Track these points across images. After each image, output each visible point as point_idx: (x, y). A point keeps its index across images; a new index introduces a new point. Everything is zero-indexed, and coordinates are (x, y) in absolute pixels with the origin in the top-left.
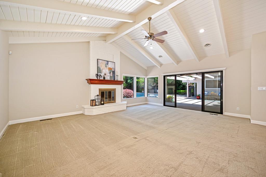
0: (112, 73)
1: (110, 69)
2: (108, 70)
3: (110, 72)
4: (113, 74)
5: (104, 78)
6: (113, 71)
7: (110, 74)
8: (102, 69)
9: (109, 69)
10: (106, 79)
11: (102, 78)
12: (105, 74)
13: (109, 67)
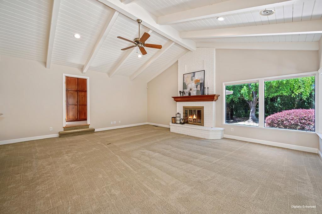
0: (199, 86)
1: (197, 81)
2: (194, 83)
3: (197, 86)
4: (201, 87)
5: (190, 94)
6: (201, 83)
7: (197, 87)
8: (188, 84)
9: (195, 81)
10: (192, 95)
11: (187, 95)
12: (191, 89)
13: (196, 79)
